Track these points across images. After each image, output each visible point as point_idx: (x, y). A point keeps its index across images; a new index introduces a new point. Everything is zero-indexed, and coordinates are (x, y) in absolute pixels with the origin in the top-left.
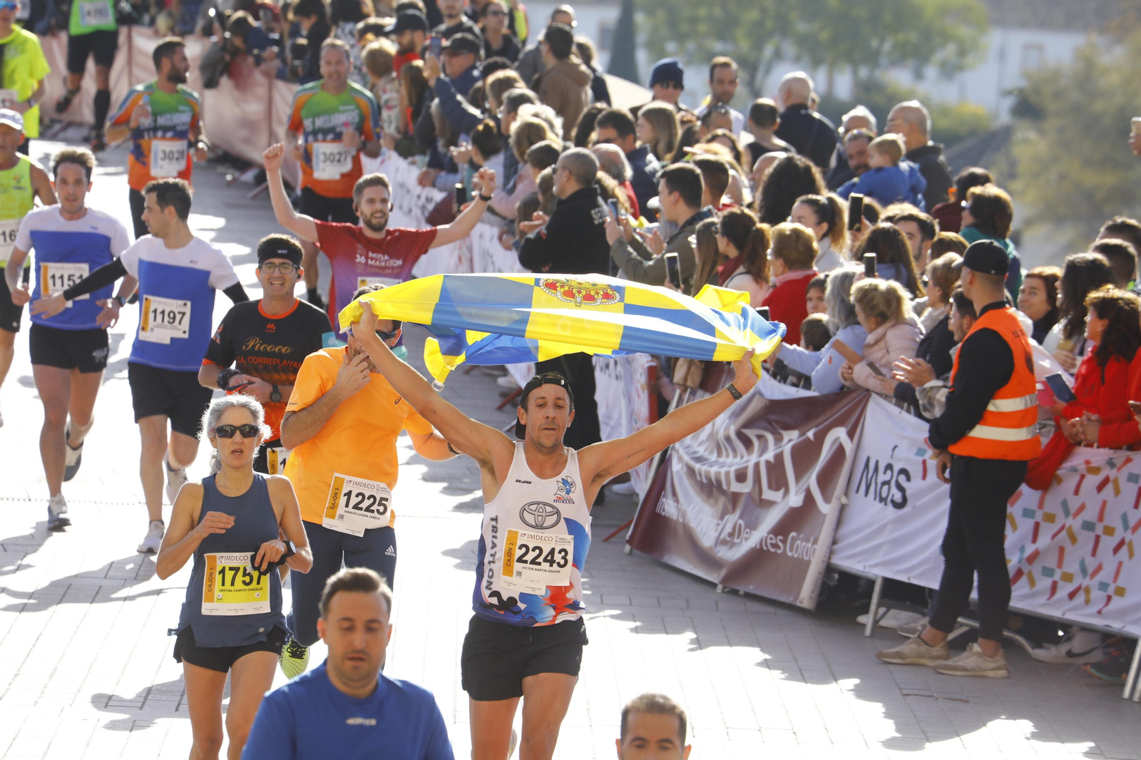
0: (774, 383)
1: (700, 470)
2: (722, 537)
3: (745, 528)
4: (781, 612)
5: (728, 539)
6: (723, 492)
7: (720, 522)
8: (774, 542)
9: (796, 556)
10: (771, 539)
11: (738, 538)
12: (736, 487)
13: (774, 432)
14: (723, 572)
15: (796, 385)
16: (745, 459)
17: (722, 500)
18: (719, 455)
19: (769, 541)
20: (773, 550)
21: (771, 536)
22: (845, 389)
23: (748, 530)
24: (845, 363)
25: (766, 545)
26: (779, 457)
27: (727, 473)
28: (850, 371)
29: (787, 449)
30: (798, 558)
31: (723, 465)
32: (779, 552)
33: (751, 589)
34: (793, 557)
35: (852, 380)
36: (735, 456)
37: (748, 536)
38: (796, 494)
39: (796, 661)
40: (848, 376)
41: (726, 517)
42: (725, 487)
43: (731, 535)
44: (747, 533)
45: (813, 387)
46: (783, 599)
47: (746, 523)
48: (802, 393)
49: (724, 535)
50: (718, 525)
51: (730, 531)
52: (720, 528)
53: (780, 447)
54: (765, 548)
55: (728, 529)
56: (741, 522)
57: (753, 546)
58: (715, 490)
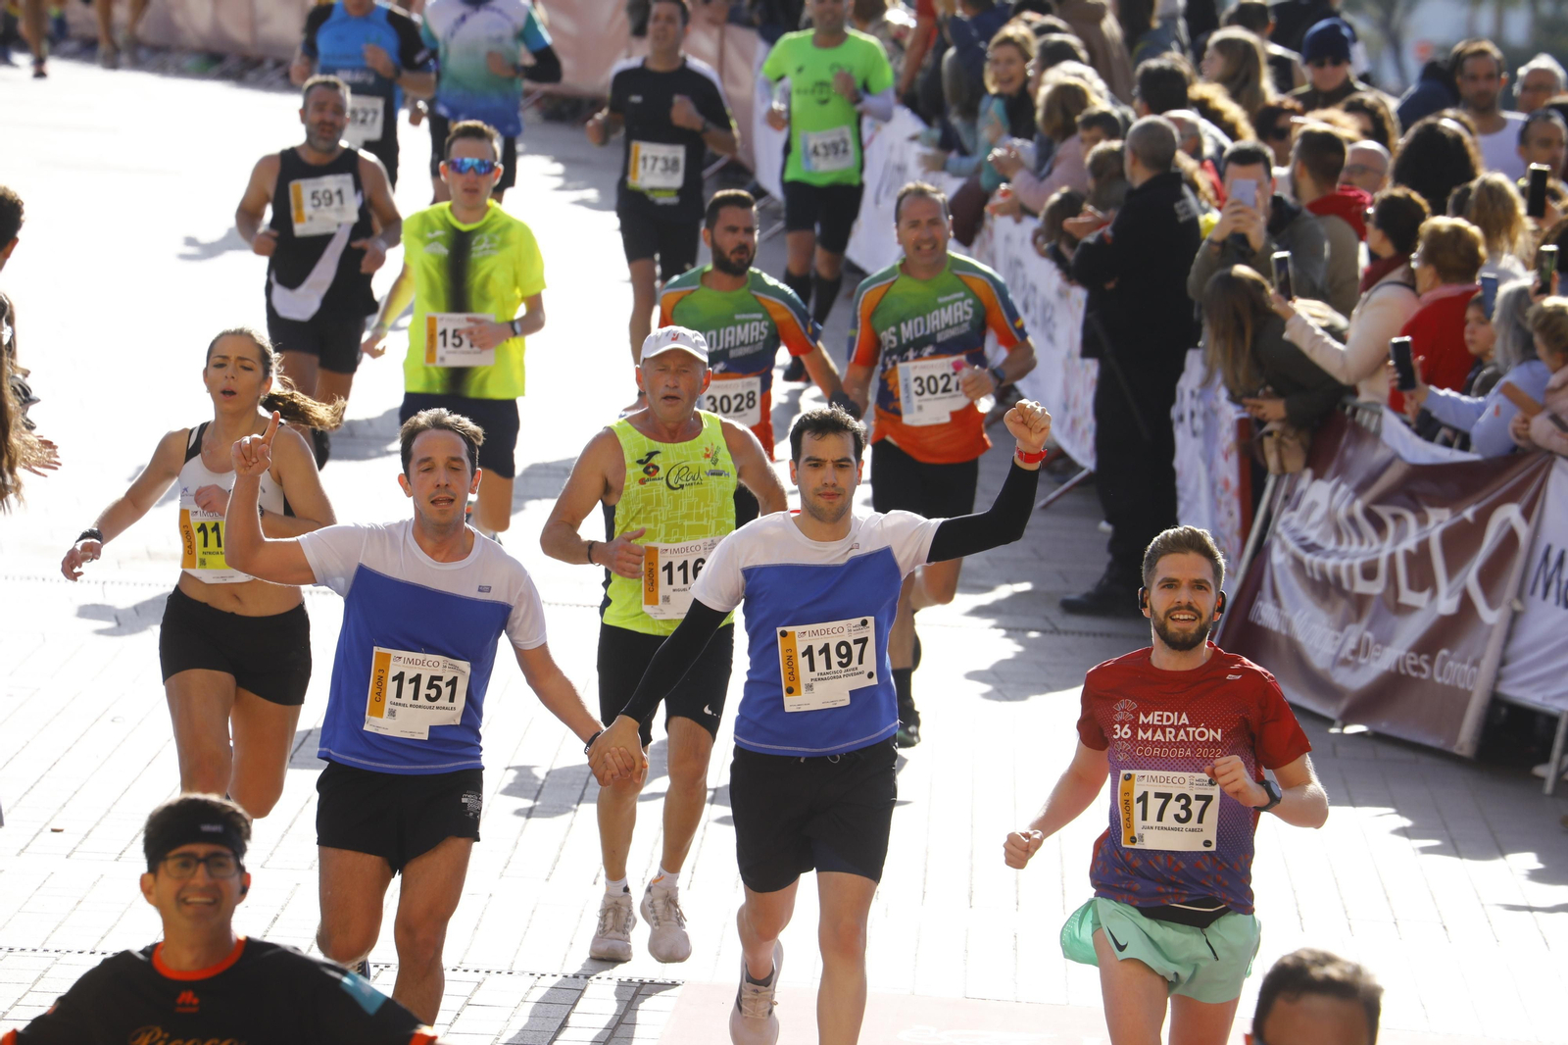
0: (1418, 442)
1: (1311, 563)
11: (1365, 656)
13: (1418, 511)
15: (1448, 443)
16: (1376, 546)
19: (1409, 662)
22: (1518, 451)
24: (1518, 415)
28: (1525, 426)
35: (1528, 438)
36: (1361, 543)
40: (1522, 433)
45: (1473, 447)
46: (1430, 741)
48: (1457, 456)
53: (1425, 532)
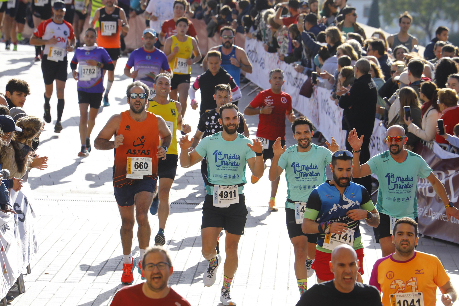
2: (423, 215)
3: (433, 212)
4: (449, 246)
5: (426, 216)
6: (423, 197)
7: (422, 209)
8: (445, 217)
9: (455, 223)
10: (444, 216)
11: (430, 215)
12: (429, 195)
14: (424, 230)
17: (423, 200)
18: (422, 182)
20: (445, 220)
21: (444, 214)
23: (434, 212)
25: (442, 218)
26: (447, 183)
27: (425, 189)
29: (451, 179)
30: (456, 224)
31: (423, 186)
32: (447, 221)
33: (436, 236)
34: (453, 223)
37: (434, 215)
38: (455, 197)
39: (456, 266)
41: (425, 207)
42: (424, 194)
43: (427, 214)
44: (434, 213)
47: (433, 209)
49: (424, 214)
50: (421, 210)
51: (427, 212)
52: (422, 211)
54: (441, 220)
55: (426, 212)
56: (431, 209)
57: (436, 219)
58: (420, 196)
